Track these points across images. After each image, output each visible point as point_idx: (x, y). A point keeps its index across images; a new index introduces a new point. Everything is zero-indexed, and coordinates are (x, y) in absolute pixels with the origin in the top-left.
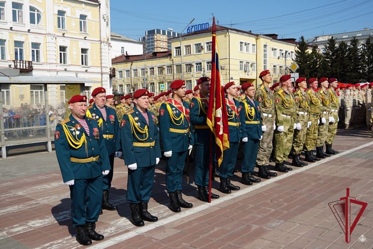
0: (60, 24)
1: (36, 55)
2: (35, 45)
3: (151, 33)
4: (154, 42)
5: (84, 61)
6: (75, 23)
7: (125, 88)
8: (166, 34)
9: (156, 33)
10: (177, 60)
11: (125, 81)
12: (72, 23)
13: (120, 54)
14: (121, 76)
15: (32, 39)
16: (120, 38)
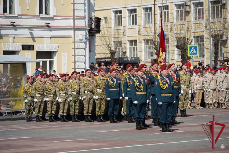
7: (142, 46)
11: (143, 31)
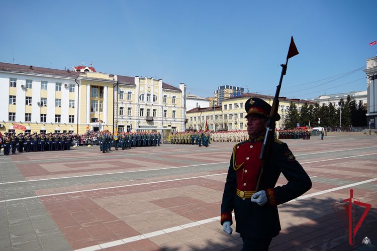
0: (165, 101)
1: (154, 114)
2: (154, 110)
3: (222, 88)
4: (224, 94)
5: (174, 116)
6: (171, 100)
7: (197, 126)
8: (233, 89)
9: (225, 88)
10: (225, 112)
11: (197, 122)
12: (169, 101)
13: (196, 107)
14: (195, 120)
15: (154, 108)
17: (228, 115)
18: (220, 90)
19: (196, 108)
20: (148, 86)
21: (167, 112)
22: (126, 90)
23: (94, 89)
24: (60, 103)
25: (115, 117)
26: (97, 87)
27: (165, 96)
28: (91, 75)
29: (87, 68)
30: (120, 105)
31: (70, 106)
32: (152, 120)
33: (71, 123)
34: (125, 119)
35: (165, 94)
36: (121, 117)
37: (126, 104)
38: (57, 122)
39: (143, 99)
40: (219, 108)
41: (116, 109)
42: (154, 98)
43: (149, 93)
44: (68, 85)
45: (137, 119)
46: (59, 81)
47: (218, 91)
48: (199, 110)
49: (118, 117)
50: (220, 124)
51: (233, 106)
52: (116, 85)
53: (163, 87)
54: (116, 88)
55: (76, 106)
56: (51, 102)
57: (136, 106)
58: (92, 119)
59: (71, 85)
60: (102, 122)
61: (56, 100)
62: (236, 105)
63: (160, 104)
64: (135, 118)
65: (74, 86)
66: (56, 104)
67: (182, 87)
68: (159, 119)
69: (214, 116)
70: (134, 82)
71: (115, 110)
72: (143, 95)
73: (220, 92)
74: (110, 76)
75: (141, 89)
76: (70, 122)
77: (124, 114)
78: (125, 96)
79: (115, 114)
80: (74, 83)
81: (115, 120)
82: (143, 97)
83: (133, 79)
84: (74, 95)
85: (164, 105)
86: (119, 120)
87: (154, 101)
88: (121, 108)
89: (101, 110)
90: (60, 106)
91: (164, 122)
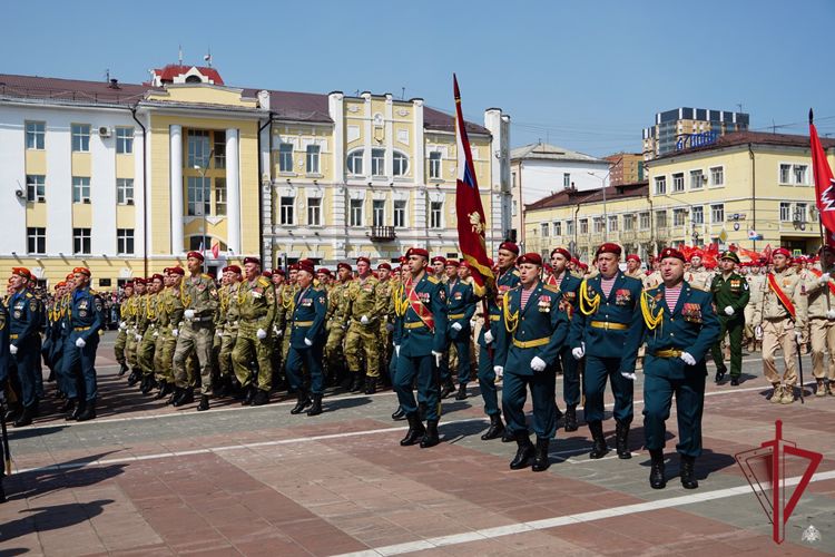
0: (433, 170)
1: (399, 218)
2: (399, 204)
3: (670, 117)
4: (675, 138)
6: (455, 168)
8: (708, 119)
9: (681, 117)
13: (561, 188)
14: (559, 233)
15: (395, 196)
16: (562, 157)
17: (671, 214)
18: (663, 125)
19: (562, 193)
20: (376, 123)
21: (442, 210)
22: (300, 143)
23: (194, 139)
24: (87, 191)
25: (267, 230)
26: (206, 133)
27: (435, 155)
28: (181, 94)
29: (194, 72)
30: (282, 192)
31: (120, 199)
32: (392, 238)
33: (125, 254)
34: (300, 237)
35: (433, 147)
36: (286, 232)
37: (302, 186)
38: (81, 253)
39: (358, 170)
40: (639, 189)
41: (267, 203)
42: (396, 165)
43: (378, 147)
44: (111, 130)
45: (339, 237)
46: (81, 120)
47: (654, 129)
48: (573, 197)
49: (278, 231)
50: (643, 245)
51: (688, 179)
52: (267, 125)
53: (426, 125)
54: (265, 135)
55: (138, 197)
56: (57, 189)
57: (335, 191)
58: (192, 238)
59: (119, 131)
60: (223, 247)
61: (76, 180)
62: (699, 178)
63: (418, 181)
64: (334, 231)
65: (129, 132)
66: (75, 193)
67: (492, 123)
68: (415, 233)
69: (621, 219)
70: (327, 112)
71: (267, 209)
72: (360, 153)
73: (662, 133)
74: (244, 94)
75: (353, 134)
76: (120, 250)
77: (295, 221)
78: (299, 160)
79: (267, 221)
80: (128, 122)
81: (267, 242)
82: (359, 163)
83: (322, 102)
84: (132, 164)
85: (434, 186)
86: (278, 241)
87: (396, 172)
88: (287, 201)
89: (221, 209)
90: (87, 201)
91: (432, 243)
